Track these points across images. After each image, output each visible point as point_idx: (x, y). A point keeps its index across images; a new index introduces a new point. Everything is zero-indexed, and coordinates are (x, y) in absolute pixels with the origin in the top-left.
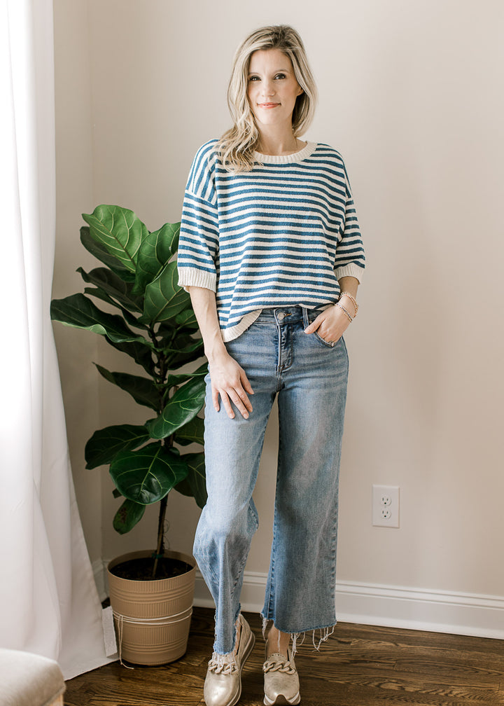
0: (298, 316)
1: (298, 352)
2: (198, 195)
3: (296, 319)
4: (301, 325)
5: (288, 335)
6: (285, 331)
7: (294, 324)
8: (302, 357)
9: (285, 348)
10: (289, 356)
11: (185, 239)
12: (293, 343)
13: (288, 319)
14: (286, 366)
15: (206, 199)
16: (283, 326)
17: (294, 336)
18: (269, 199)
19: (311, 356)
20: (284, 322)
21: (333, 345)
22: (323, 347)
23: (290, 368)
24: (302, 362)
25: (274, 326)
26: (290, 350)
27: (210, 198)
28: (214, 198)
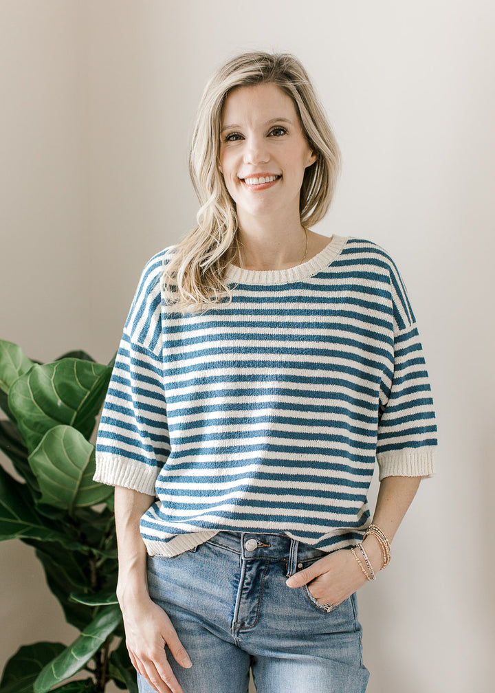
0: (280, 552)
1: (269, 608)
2: (135, 339)
3: (276, 556)
4: (283, 568)
5: (256, 579)
6: (253, 571)
7: (271, 563)
8: (273, 617)
9: (247, 598)
10: (253, 612)
11: (112, 407)
12: (262, 593)
13: (262, 554)
14: (246, 625)
15: (146, 345)
16: (252, 562)
17: (266, 582)
18: (247, 350)
19: (289, 618)
20: (255, 556)
21: (329, 611)
22: (311, 611)
23: (253, 629)
24: (273, 624)
25: (236, 558)
26: (256, 602)
27: (153, 345)
28: (159, 345)
